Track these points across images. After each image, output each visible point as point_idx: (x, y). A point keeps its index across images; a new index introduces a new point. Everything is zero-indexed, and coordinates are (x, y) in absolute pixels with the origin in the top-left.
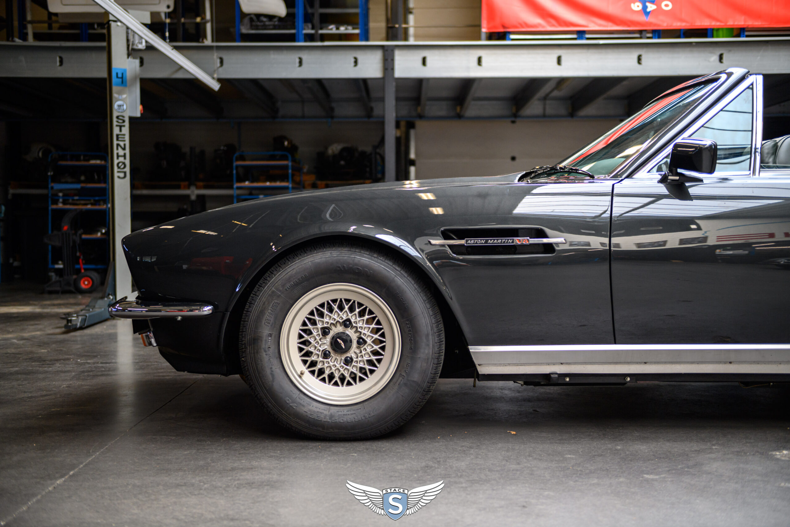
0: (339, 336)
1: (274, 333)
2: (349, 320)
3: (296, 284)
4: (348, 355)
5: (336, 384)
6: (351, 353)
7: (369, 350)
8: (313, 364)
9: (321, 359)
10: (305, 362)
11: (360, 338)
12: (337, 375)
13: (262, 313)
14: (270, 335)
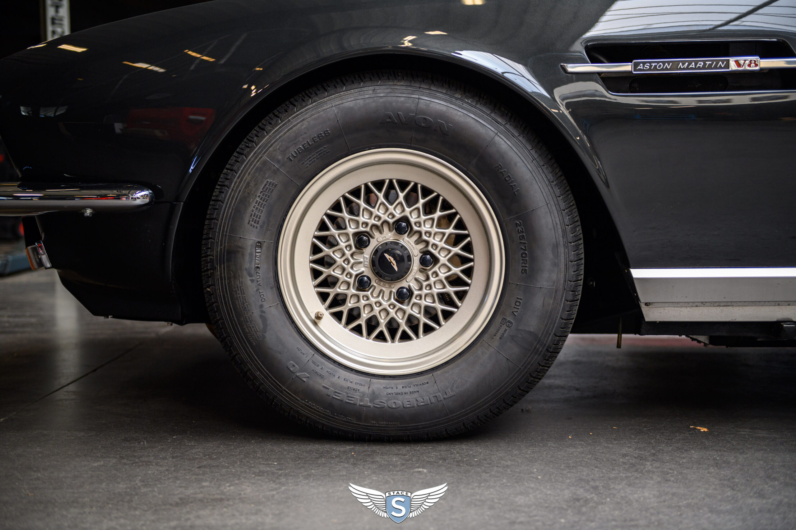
0: (388, 248)
1: (268, 242)
2: (405, 219)
3: (308, 150)
4: (404, 284)
5: (381, 337)
6: (409, 282)
7: (443, 274)
8: (339, 301)
9: (353, 291)
10: (323, 297)
11: (426, 253)
12: (383, 321)
13: (244, 202)
14: (259, 245)
